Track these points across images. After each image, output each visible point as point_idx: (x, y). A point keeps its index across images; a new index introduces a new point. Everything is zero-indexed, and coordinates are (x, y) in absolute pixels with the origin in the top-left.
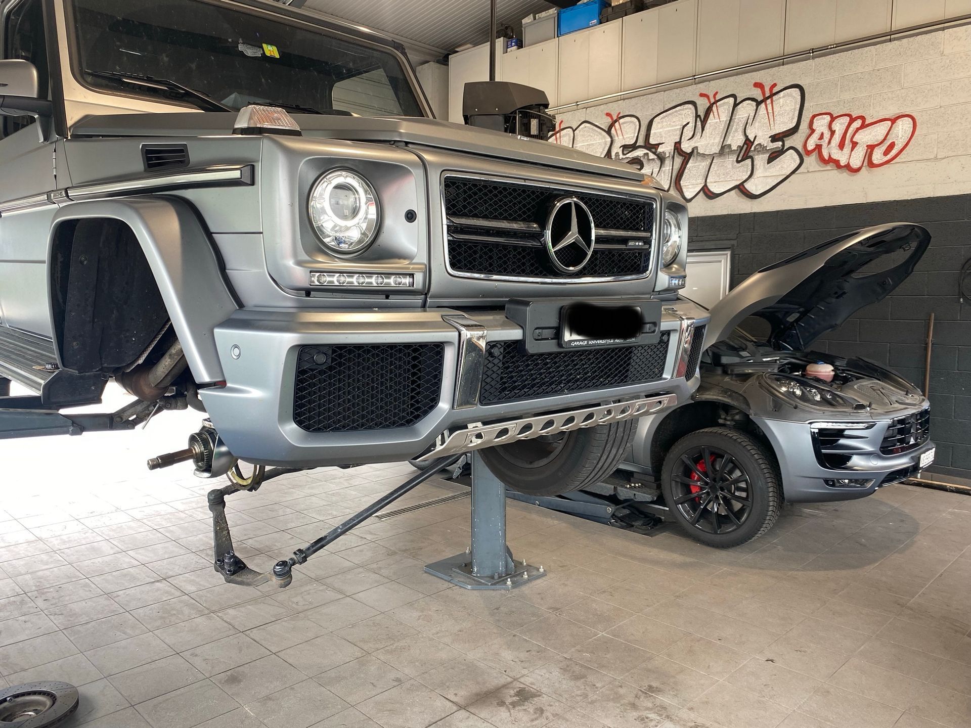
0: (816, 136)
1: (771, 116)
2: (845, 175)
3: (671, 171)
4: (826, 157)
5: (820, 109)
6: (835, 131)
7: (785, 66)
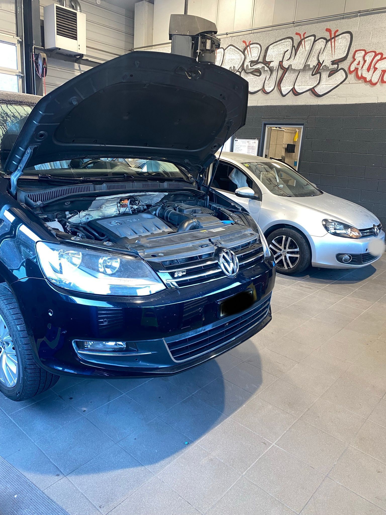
0: (356, 62)
1: (333, 48)
2: (368, 87)
3: (276, 78)
4: (360, 75)
5: (360, 47)
6: (366, 60)
7: (344, 20)
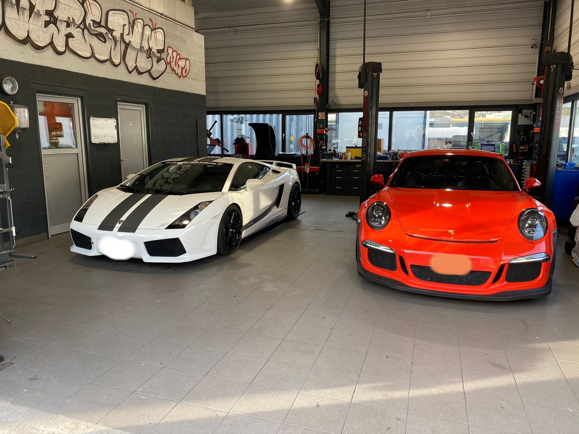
0: (169, 56)
1: (156, 38)
4: (173, 68)
5: (169, 44)
6: (174, 57)
